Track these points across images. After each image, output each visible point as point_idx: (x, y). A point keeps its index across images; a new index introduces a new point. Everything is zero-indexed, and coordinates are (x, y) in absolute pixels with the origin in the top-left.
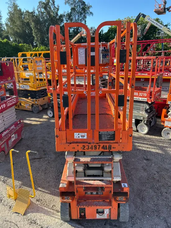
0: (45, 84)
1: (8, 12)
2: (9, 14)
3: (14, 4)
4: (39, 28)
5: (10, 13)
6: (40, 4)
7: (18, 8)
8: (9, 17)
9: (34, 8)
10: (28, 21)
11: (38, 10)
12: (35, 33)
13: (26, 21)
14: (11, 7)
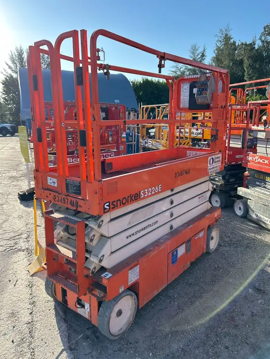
0: (185, 143)
1: (215, 49)
2: (216, 52)
3: (226, 35)
4: (257, 66)
5: (218, 49)
6: (266, 30)
7: (232, 41)
8: (215, 56)
9: (255, 37)
10: (241, 58)
11: (260, 39)
12: (249, 75)
13: (238, 59)
14: (221, 41)
